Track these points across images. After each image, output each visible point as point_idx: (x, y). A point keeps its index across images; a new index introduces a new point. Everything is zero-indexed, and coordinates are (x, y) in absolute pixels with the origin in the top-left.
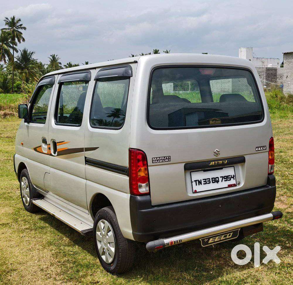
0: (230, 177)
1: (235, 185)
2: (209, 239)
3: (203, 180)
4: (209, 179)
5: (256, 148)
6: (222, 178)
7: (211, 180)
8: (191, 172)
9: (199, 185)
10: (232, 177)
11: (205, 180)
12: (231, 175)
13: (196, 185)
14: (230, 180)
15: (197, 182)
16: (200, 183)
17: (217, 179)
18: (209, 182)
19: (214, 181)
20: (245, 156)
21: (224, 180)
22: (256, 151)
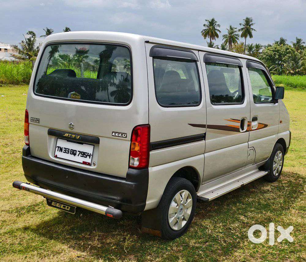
0: (87, 154)
1: (89, 164)
2: (52, 201)
3: (64, 148)
4: (69, 149)
5: (113, 132)
6: (79, 152)
7: (70, 151)
8: (58, 138)
9: (60, 151)
10: (88, 155)
11: (65, 149)
12: (88, 153)
13: (58, 151)
14: (86, 157)
15: (59, 148)
16: (61, 150)
17: (75, 152)
18: (67, 152)
19: (72, 153)
20: (100, 137)
21: (80, 155)
22: (113, 136)
